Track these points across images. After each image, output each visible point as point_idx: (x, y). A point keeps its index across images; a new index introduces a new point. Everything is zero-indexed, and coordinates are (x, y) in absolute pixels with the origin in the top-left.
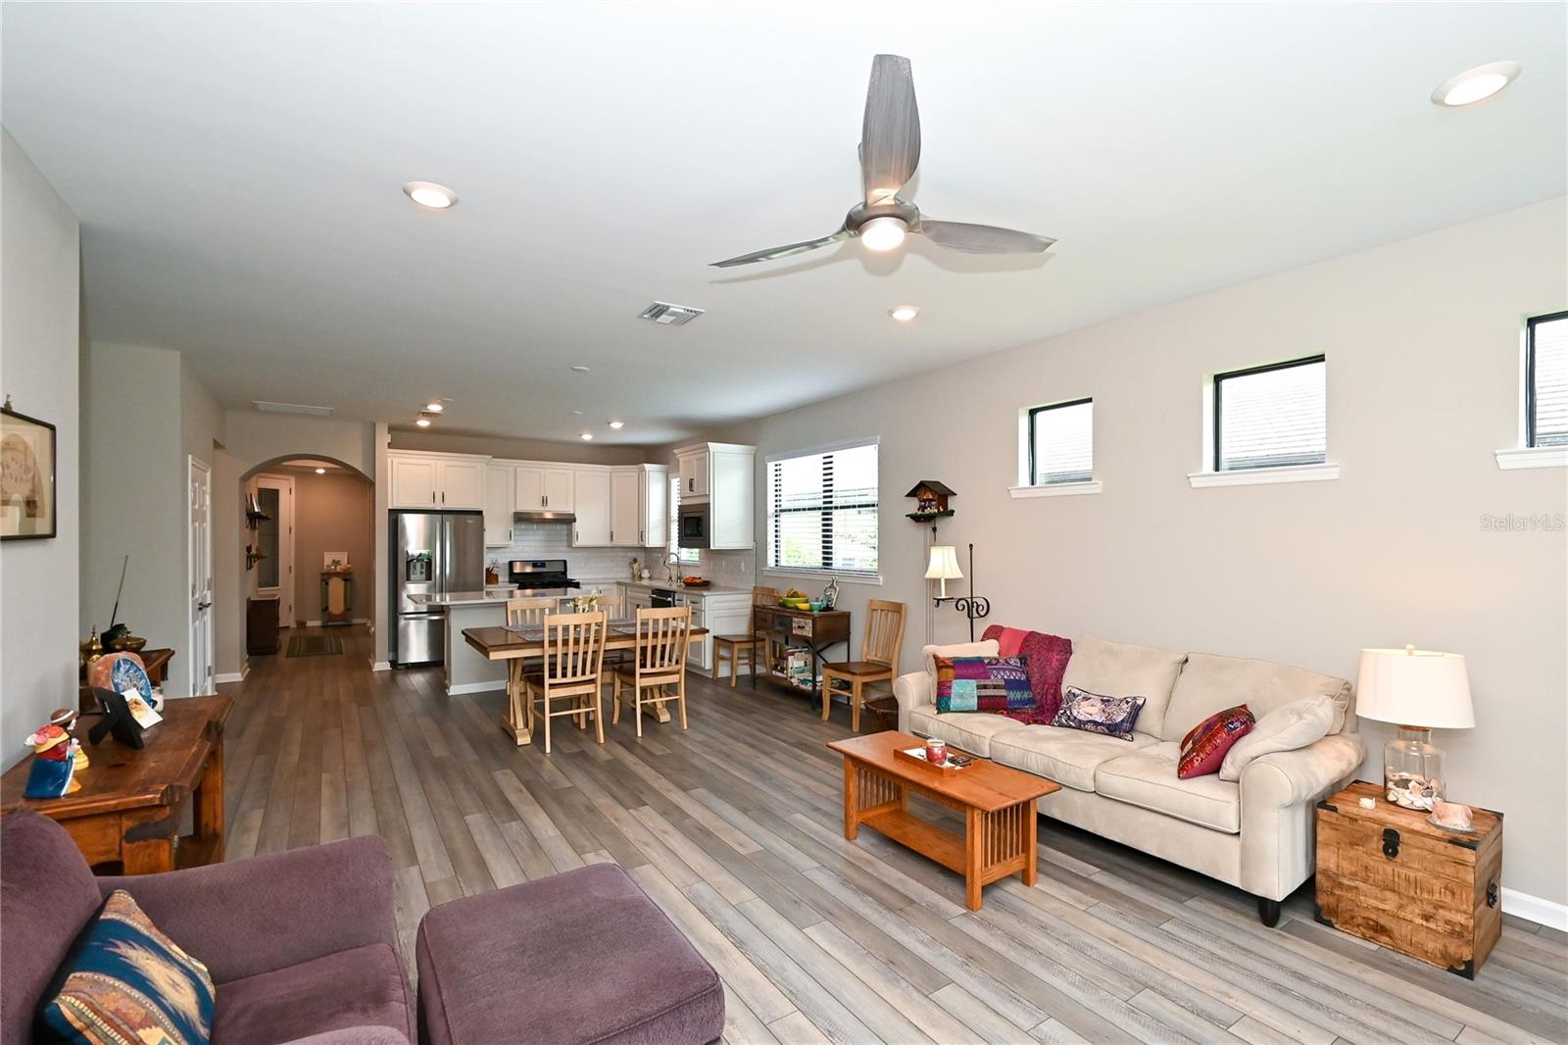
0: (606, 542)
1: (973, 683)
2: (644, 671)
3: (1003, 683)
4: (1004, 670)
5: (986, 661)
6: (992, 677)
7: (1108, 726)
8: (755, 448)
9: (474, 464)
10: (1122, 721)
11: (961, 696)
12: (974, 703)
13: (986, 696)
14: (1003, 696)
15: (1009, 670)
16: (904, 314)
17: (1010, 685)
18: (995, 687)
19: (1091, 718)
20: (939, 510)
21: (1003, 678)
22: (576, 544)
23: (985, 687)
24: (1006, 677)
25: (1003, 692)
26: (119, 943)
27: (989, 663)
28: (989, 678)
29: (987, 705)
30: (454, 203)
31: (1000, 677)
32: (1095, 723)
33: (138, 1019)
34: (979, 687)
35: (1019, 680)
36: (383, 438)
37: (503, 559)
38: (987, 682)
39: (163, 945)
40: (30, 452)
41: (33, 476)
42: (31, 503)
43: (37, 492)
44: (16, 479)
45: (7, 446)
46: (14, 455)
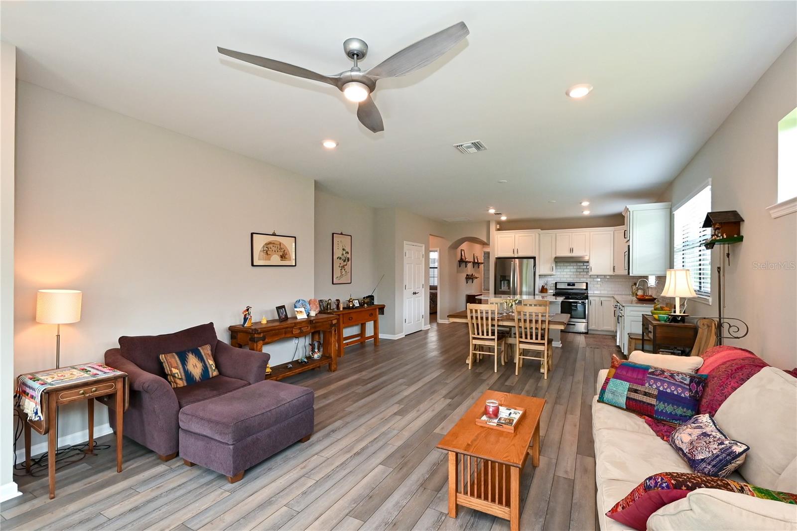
0: (611, 273)
1: (627, 385)
3: (656, 393)
4: (663, 382)
5: (650, 370)
6: (647, 385)
7: (689, 459)
8: (670, 203)
10: (703, 460)
11: (613, 393)
12: (623, 401)
13: (634, 399)
14: (651, 405)
15: (669, 383)
16: (579, 92)
17: (662, 396)
18: (646, 394)
21: (658, 388)
22: (591, 273)
23: (636, 391)
24: (661, 389)
25: (653, 401)
27: (652, 373)
28: (643, 384)
29: (633, 407)
31: (655, 386)
33: (174, 366)
34: (630, 390)
35: (678, 396)
36: (493, 227)
38: (639, 388)
39: (205, 359)
40: (283, 244)
41: (285, 250)
42: (283, 257)
43: (286, 254)
44: (275, 251)
45: (270, 243)
46: (274, 245)
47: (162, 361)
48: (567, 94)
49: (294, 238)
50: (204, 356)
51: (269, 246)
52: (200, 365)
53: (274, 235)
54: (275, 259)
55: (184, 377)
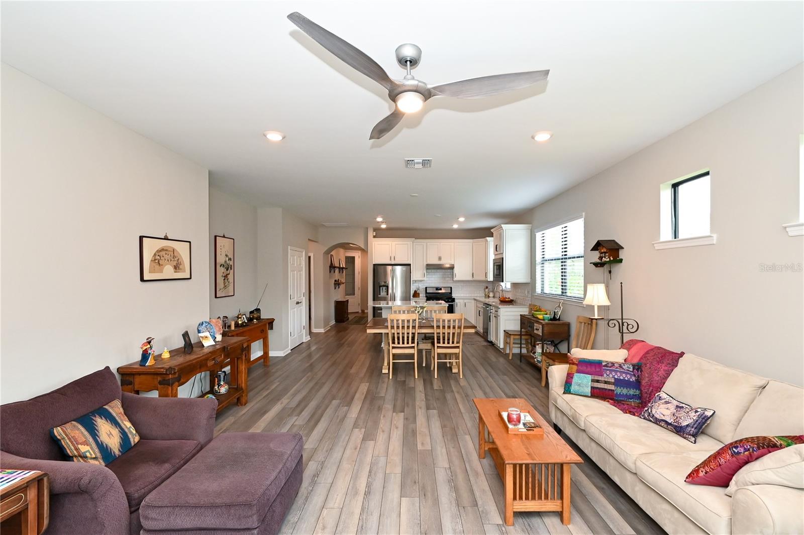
0: (470, 278)
1: (589, 377)
2: (439, 345)
3: (613, 381)
4: (616, 372)
5: (604, 364)
6: (605, 375)
7: (675, 427)
8: (531, 225)
9: (407, 243)
10: (687, 425)
11: (579, 385)
12: (588, 391)
13: (597, 388)
14: (612, 390)
15: (620, 372)
16: (542, 137)
17: (618, 382)
18: (606, 382)
19: (664, 418)
20: (610, 259)
21: (613, 377)
22: (455, 279)
23: (598, 381)
24: (616, 377)
25: (612, 387)
26: (97, 416)
27: (606, 366)
28: (602, 375)
29: (597, 394)
30: (284, 138)
31: (611, 376)
32: (666, 422)
33: (81, 441)
34: (593, 381)
35: (628, 381)
36: (371, 234)
37: (422, 286)
38: (600, 378)
39: (119, 421)
40: (177, 251)
41: (179, 259)
42: (177, 268)
43: (180, 264)
44: (168, 261)
45: (162, 250)
46: (167, 252)
47: (59, 437)
48: (533, 138)
49: (189, 243)
50: (117, 418)
51: (163, 253)
52: (115, 432)
53: (166, 238)
54: (168, 271)
55: (99, 455)
